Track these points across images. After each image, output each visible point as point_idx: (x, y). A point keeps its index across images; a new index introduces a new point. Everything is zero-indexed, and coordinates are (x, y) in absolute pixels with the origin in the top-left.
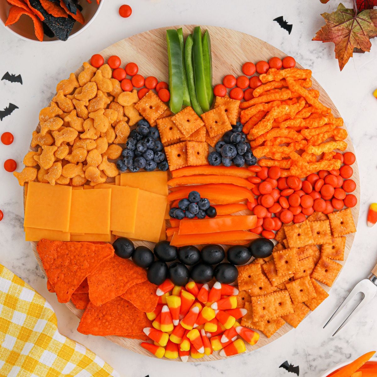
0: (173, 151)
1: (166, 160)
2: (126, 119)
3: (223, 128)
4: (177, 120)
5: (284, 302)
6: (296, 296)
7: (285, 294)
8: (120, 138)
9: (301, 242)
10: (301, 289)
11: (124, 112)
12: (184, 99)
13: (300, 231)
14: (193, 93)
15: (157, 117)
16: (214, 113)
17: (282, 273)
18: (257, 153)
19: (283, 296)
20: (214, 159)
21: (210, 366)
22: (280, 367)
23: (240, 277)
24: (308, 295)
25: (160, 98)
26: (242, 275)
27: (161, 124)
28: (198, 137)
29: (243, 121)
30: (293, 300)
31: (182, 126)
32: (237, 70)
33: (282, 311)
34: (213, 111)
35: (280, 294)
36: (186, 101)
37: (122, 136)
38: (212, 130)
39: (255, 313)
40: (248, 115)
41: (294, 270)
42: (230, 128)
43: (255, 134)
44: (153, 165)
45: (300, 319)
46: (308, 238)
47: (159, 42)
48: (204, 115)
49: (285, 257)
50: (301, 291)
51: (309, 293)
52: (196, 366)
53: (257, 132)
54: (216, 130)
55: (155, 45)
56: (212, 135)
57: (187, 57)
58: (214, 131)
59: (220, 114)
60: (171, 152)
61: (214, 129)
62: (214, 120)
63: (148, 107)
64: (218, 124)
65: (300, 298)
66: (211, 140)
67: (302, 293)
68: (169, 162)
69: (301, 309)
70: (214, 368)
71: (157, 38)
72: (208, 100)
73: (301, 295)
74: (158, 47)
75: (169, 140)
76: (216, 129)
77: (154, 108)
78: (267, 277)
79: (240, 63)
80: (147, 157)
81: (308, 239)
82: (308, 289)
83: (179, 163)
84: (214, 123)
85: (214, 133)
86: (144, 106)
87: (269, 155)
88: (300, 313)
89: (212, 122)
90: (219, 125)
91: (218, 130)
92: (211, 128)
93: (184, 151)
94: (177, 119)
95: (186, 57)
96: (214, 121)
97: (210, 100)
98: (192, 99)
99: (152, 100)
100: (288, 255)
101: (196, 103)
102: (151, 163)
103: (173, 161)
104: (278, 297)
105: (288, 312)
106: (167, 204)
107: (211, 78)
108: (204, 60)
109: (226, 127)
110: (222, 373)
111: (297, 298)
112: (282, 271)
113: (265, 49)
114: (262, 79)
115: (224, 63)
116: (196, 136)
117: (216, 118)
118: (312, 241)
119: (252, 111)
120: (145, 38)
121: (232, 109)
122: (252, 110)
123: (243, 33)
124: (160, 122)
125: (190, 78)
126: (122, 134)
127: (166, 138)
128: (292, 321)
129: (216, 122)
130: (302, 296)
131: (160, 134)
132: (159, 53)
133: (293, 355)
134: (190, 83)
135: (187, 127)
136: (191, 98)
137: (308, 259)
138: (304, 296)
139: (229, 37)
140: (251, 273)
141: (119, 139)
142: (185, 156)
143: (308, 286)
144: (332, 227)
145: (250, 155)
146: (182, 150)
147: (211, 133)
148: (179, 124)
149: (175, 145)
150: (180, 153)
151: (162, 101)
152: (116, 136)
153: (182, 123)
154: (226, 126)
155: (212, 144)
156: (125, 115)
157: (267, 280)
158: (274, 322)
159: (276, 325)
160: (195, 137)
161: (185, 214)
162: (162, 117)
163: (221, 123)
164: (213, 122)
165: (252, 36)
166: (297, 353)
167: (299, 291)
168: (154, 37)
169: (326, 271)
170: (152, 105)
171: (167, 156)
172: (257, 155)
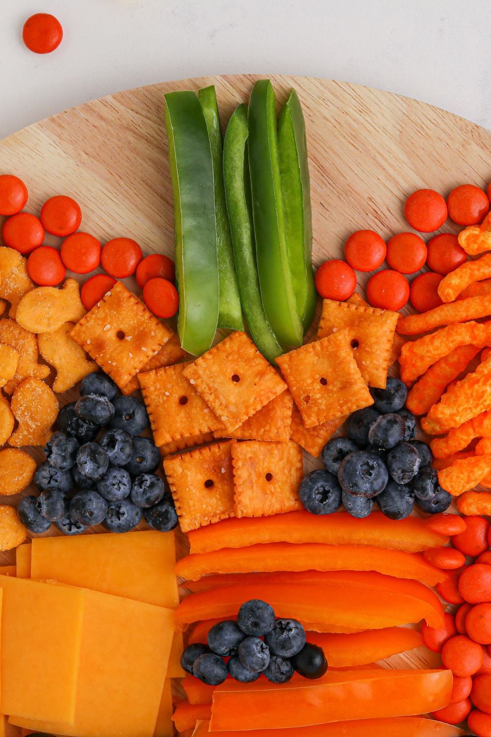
0: (189, 473)
1: (168, 498)
2: (45, 371)
3: (346, 402)
4: (199, 377)
8: (28, 430)
11: (38, 349)
12: (224, 309)
14: (252, 288)
15: (140, 366)
16: (317, 354)
18: (451, 481)
20: (319, 497)
25: (149, 308)
27: (152, 389)
28: (267, 428)
29: (408, 375)
31: (217, 397)
32: (387, 214)
34: (314, 347)
36: (228, 316)
37: (34, 426)
38: (309, 408)
40: (422, 358)
42: (367, 400)
43: (447, 420)
44: (128, 513)
47: (143, 131)
48: (284, 361)
53: (452, 415)
54: (323, 407)
55: (132, 139)
56: (311, 420)
57: (232, 177)
58: (316, 409)
59: (334, 358)
60: (183, 475)
61: (316, 402)
62: (317, 376)
63: (111, 335)
64: (330, 387)
66: (308, 437)
68: (177, 504)
71: (138, 119)
72: (298, 311)
74: (142, 146)
75: (178, 437)
76: (323, 403)
77: (129, 338)
79: (397, 192)
80: (109, 493)
83: (210, 508)
84: (318, 386)
85: (318, 415)
86: (98, 331)
89: (309, 381)
90: (331, 391)
91: (329, 407)
92: (307, 399)
93: (223, 471)
94: (201, 372)
95: (227, 179)
97: (303, 310)
98: (247, 310)
99: (124, 313)
101: (259, 322)
102: (122, 510)
103: (191, 503)
106: (175, 634)
107: (308, 240)
108: (284, 184)
109: (353, 399)
113: (475, 148)
114: (468, 245)
115: (347, 192)
116: (262, 426)
117: (324, 368)
119: (437, 348)
120: (102, 118)
121: (373, 340)
122: (437, 343)
123: (405, 99)
124: (150, 381)
125: (241, 245)
126: (32, 418)
127: (169, 432)
129: (324, 382)
131: (151, 418)
132: (145, 165)
134: (242, 257)
135: (232, 399)
136: (246, 305)
139: (364, 110)
141: (25, 433)
142: (226, 488)
145: (429, 485)
146: (216, 469)
147: (309, 417)
148: (207, 390)
149: (197, 455)
150: (213, 478)
151: (154, 315)
152: (16, 425)
153: (216, 386)
154: (355, 394)
155: (313, 447)
156: (41, 360)
160: (258, 430)
161: (228, 668)
162: (155, 365)
163: (339, 385)
164: (314, 380)
165: (433, 108)
168: (129, 116)
170: (124, 327)
171: (173, 489)
172: (452, 487)
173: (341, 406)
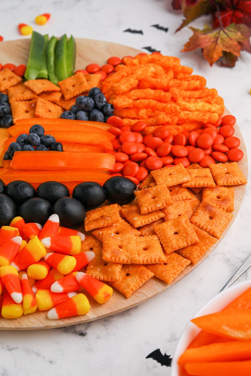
1: (10, 113)
3: (81, 88)
5: (150, 246)
6: (169, 238)
7: (152, 238)
9: (174, 178)
10: (176, 230)
13: (172, 171)
14: (52, 70)
16: (72, 79)
17: (147, 207)
19: (149, 240)
20: (68, 114)
21: (33, 352)
22: (147, 357)
23: (89, 218)
24: (186, 237)
25: (15, 73)
26: (90, 215)
27: (12, 91)
30: (164, 245)
31: (34, 86)
33: (148, 254)
34: (71, 77)
35: (145, 238)
36: (43, 73)
38: (68, 92)
39: (105, 247)
41: (164, 201)
45: (175, 271)
46: (183, 174)
48: (60, 83)
49: (152, 192)
50: (176, 233)
51: (187, 234)
52: (10, 350)
56: (68, 96)
58: (70, 92)
59: (78, 78)
61: (70, 90)
63: (1, 79)
65: (174, 241)
66: (66, 104)
67: (177, 237)
68: (13, 115)
69: (177, 259)
70: (38, 354)
73: (176, 238)
76: (72, 90)
77: (7, 79)
78: (126, 221)
81: (183, 176)
82: (185, 230)
83: (26, 117)
84: (71, 87)
85: (70, 94)
87: (133, 115)
88: (176, 264)
89: (68, 86)
90: (76, 88)
91: (74, 91)
92: (67, 90)
93: (33, 105)
94: (29, 83)
96: (72, 85)
98: (50, 75)
99: (6, 74)
100: (156, 190)
101: (53, 76)
104: (141, 240)
105: (158, 257)
109: (84, 87)
110: (51, 362)
111: (170, 242)
112: (147, 205)
117: (74, 82)
118: (188, 178)
121: (92, 78)
125: (50, 62)
127: (15, 98)
128: (164, 273)
129: (74, 86)
130: (178, 240)
131: (9, 97)
133: (168, 341)
135: (40, 87)
137: (184, 202)
138: (180, 240)
140: (104, 213)
142: (32, 112)
143: (186, 226)
144: (214, 175)
146: (30, 105)
147: (67, 95)
148: (31, 85)
149: (24, 102)
150: (29, 109)
151: (17, 74)
153: (35, 84)
157: (126, 223)
158: (135, 274)
159: (139, 277)
161: (23, 146)
163: (78, 84)
164: (70, 85)
166: (176, 339)
167: (173, 233)
169: (211, 218)
170: (5, 77)
171: (13, 110)
172: (117, 101)
173: (79, 90)
